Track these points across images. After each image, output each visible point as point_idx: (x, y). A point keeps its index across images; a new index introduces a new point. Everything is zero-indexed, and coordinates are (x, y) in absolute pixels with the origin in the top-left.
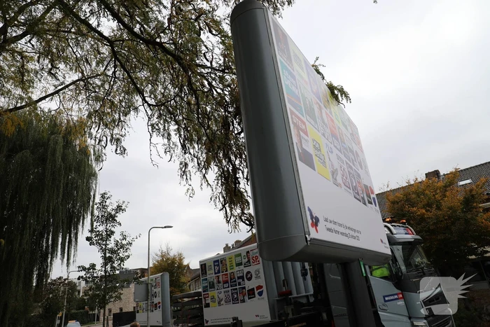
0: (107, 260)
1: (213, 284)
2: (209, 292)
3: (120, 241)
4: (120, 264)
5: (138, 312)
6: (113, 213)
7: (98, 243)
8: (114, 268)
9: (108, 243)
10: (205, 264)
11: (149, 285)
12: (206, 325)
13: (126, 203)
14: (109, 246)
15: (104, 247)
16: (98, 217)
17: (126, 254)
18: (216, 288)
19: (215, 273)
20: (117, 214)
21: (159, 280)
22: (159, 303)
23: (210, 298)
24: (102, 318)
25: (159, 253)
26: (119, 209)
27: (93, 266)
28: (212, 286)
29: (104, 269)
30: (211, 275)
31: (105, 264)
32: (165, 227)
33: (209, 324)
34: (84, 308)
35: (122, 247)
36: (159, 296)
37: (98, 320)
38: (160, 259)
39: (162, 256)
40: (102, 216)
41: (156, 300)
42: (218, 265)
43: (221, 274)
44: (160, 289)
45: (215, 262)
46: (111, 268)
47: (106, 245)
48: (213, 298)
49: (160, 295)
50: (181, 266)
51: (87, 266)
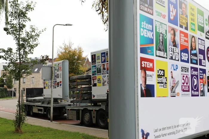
0: (21, 46)
1: (100, 69)
2: (96, 76)
3: (30, 33)
4: (30, 50)
5: (45, 88)
6: (24, 10)
7: (13, 33)
8: (26, 52)
9: (21, 33)
10: (95, 55)
11: (53, 69)
12: (93, 98)
13: (34, 3)
14: (22, 36)
15: (18, 36)
16: (12, 13)
17: (35, 43)
18: (102, 73)
19: (102, 62)
20: (27, 12)
21: (61, 65)
22: (61, 82)
23: (97, 80)
24: (17, 94)
25: (63, 47)
26: (28, 7)
27: (10, 50)
28: (99, 71)
29: (18, 52)
30: (99, 63)
31: (19, 49)
32: (66, 25)
33: (96, 98)
34: (3, 86)
35: (32, 37)
36: (60, 77)
37: (15, 95)
38: (63, 51)
39: (65, 49)
40: (15, 12)
41: (58, 80)
42: (105, 56)
43: (106, 63)
44: (61, 72)
45: (102, 54)
46: (24, 52)
47: (19, 35)
48: (99, 80)
49: (62, 76)
50: (80, 58)
51: (6, 49)
